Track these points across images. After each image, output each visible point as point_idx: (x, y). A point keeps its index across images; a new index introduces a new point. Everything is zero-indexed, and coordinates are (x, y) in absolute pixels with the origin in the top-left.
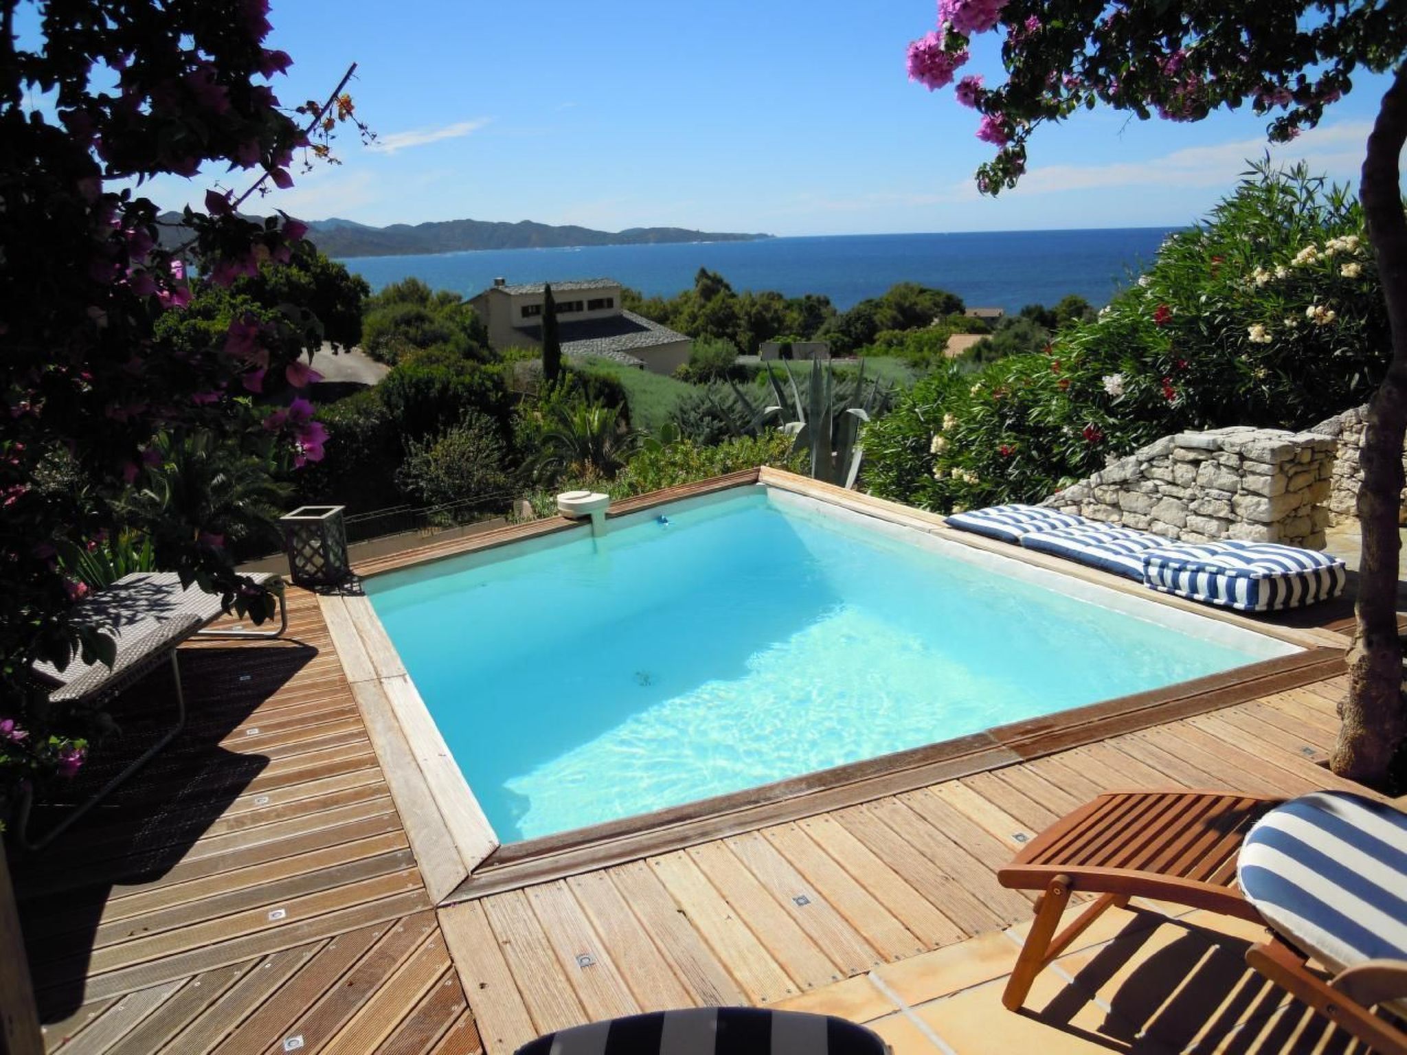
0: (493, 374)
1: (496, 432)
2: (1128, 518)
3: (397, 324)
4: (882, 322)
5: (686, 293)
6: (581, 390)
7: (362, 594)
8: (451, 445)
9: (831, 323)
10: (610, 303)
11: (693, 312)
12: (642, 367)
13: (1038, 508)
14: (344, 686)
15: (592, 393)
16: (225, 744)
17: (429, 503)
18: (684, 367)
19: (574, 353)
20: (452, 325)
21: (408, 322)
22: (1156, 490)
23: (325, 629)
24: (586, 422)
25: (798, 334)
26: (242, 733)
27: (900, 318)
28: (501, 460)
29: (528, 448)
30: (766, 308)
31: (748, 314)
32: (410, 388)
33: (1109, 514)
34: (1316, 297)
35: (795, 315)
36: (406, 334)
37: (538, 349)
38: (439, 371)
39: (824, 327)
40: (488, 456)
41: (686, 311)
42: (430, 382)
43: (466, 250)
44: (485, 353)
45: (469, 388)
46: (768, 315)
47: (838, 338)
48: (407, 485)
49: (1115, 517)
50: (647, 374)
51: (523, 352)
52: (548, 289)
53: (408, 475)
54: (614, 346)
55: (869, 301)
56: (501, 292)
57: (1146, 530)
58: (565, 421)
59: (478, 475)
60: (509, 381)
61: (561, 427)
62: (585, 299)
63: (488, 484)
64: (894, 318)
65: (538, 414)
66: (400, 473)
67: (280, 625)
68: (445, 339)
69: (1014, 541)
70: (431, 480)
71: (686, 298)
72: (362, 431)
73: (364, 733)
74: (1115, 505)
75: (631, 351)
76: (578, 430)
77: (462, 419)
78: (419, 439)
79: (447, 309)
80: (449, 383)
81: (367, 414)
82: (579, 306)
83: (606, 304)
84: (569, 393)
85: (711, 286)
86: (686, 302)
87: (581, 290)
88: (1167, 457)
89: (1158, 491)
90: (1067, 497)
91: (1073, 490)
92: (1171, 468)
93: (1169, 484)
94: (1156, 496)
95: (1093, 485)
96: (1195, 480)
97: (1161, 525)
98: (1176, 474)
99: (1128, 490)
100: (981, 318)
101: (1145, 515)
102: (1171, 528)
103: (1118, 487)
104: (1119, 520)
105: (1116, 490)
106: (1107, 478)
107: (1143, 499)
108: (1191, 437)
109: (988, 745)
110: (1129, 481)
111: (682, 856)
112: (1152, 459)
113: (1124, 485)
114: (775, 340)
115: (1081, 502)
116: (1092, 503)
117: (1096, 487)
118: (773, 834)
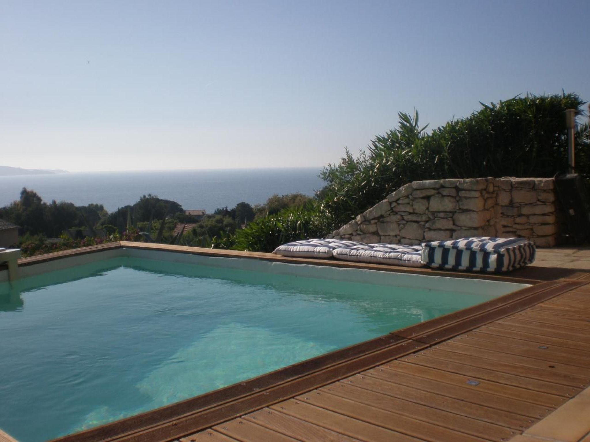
9: (106, 219)
41: (15, 212)
47: (110, 227)
88: (408, 197)
89: (403, 219)
90: (342, 233)
91: (346, 227)
92: (411, 204)
93: (410, 213)
94: (403, 223)
95: (359, 223)
96: (428, 208)
97: (407, 241)
98: (414, 207)
99: (383, 222)
100: (193, 215)
101: (396, 236)
102: (414, 241)
103: (376, 221)
104: (379, 242)
105: (375, 223)
106: (369, 217)
107: (393, 226)
108: (423, 182)
109: (399, 340)
110: (384, 216)
111: (211, 432)
112: (398, 200)
113: (380, 219)
114: (71, 229)
115: (352, 234)
116: (359, 234)
117: (361, 224)
118: (282, 408)
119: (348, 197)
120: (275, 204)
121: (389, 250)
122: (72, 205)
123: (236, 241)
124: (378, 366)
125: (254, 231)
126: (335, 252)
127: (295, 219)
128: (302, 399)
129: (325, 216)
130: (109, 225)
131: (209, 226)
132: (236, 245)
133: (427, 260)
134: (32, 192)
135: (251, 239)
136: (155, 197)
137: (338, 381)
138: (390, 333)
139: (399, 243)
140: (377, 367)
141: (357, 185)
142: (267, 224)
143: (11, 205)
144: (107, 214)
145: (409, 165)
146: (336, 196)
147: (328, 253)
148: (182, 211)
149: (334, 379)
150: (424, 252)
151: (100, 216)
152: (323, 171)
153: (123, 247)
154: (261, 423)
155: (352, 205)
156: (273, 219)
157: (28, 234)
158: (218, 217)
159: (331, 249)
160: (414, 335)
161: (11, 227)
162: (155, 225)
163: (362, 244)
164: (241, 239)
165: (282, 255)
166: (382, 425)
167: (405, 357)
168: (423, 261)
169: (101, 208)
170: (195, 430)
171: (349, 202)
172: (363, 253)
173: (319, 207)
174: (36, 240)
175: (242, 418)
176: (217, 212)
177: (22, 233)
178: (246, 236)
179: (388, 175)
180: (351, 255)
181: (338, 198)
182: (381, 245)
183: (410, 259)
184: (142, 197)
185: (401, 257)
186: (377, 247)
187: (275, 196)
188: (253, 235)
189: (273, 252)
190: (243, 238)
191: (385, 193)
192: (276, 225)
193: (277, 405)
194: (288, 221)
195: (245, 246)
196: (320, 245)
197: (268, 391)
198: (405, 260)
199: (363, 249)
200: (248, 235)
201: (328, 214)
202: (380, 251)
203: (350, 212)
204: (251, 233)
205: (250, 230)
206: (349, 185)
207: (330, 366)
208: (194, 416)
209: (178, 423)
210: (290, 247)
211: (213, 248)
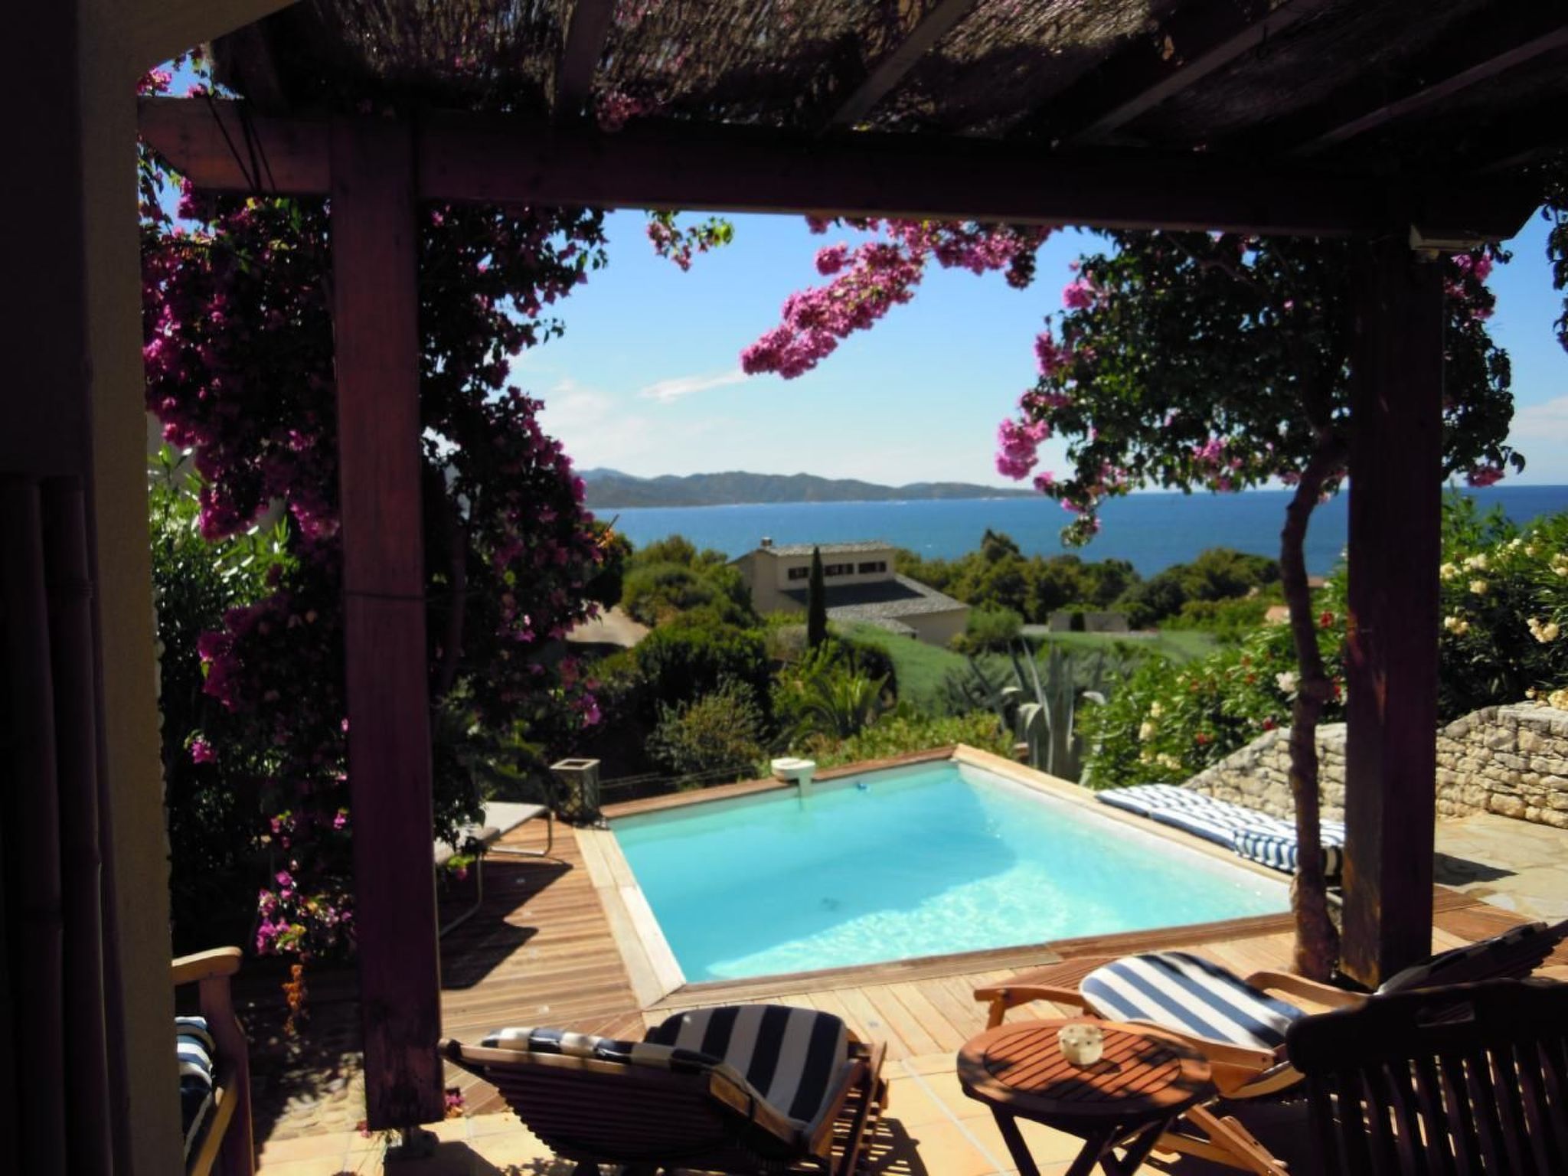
0: (753, 639)
1: (753, 700)
2: (1248, 800)
3: (658, 584)
4: (1190, 591)
5: (971, 555)
6: (846, 659)
7: (607, 829)
8: (705, 712)
9: (1133, 590)
10: (882, 566)
11: (976, 576)
12: (914, 636)
13: (1180, 790)
14: (591, 890)
15: (857, 662)
16: (508, 919)
17: (680, 773)
18: (960, 637)
19: (841, 619)
20: (713, 587)
21: (669, 582)
22: (1266, 775)
23: (578, 852)
24: (847, 693)
25: (1093, 603)
26: (520, 914)
27: (1211, 587)
28: (757, 730)
29: (786, 718)
30: (1058, 573)
31: (1037, 579)
32: (667, 651)
33: (1233, 796)
34: (1456, 609)
35: (1091, 581)
36: (667, 594)
37: (803, 614)
38: (698, 636)
39: (1122, 597)
40: (743, 726)
41: (970, 574)
42: (687, 646)
43: (737, 502)
44: (748, 617)
45: (727, 654)
46: (1060, 582)
47: (1139, 608)
48: (658, 752)
49: (1238, 799)
50: (918, 645)
51: (788, 617)
52: (817, 554)
53: (659, 743)
54: (885, 613)
55: (1178, 567)
56: (767, 553)
57: (1260, 810)
58: (827, 693)
59: (731, 745)
60: (770, 648)
61: (820, 698)
62: (856, 562)
63: (741, 755)
64: (1204, 588)
65: (799, 684)
66: (651, 740)
67: (546, 848)
68: (706, 601)
69: (1145, 815)
70: (683, 749)
71: (971, 561)
72: (616, 695)
73: (603, 919)
74: (1237, 788)
75: (902, 619)
76: (838, 702)
77: (719, 686)
78: (673, 706)
79: (712, 569)
80: (707, 647)
81: (621, 676)
82: (850, 569)
83: (878, 567)
84: (832, 662)
85: (998, 548)
86: (970, 565)
87: (851, 553)
89: (1268, 776)
99: (1246, 775)
114: (1066, 609)
153: (953, 757)
159: (1151, 808)
161: (956, 607)
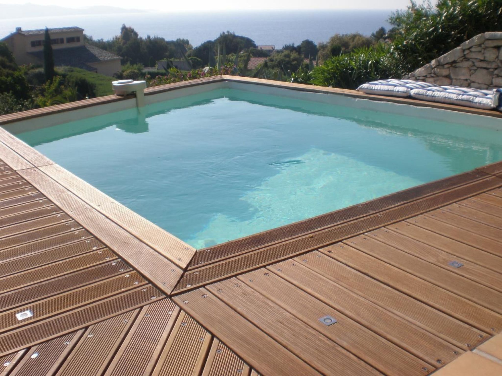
12: (96, 72)
39: (187, 54)
41: (117, 45)
44: (13, 65)
50: (100, 76)
54: (81, 61)
56: (20, 34)
62: (65, 37)
82: (62, 41)
83: (76, 39)
87: (62, 33)
88: (480, 45)
89: (474, 66)
90: (416, 75)
91: (421, 70)
92: (482, 52)
93: (481, 61)
94: (473, 69)
95: (433, 66)
96: (497, 57)
97: (476, 85)
98: (486, 55)
99: (455, 67)
100: (264, 50)
101: (466, 80)
102: (483, 86)
103: (449, 66)
104: (450, 84)
105: (448, 68)
106: (443, 62)
107: (464, 71)
108: (495, 33)
109: (485, 175)
110: (457, 61)
111: (343, 245)
112: (471, 48)
113: (453, 64)
114: (163, 60)
115: (426, 76)
116: (432, 77)
117: (435, 67)
118: (397, 229)
119: (416, 41)
120: (337, 42)
121: (462, 93)
122: (163, 39)
123: (313, 76)
124: (470, 197)
125: (330, 68)
126: (413, 92)
127: (367, 59)
128: (411, 222)
129: (394, 57)
130: (194, 57)
131: (278, 60)
132: (313, 79)
133: (497, 104)
134: (130, 28)
135: (326, 75)
136: (232, 34)
137: (439, 208)
138: (476, 169)
139: (469, 86)
140: (470, 199)
141: (425, 30)
142: (342, 62)
143: (113, 39)
144: (192, 47)
145: (474, 14)
146: (405, 40)
147: (406, 92)
148: (255, 46)
149: (435, 206)
150: (495, 96)
151: (187, 49)
152: (390, 16)
153: (225, 80)
154: (381, 240)
155: (420, 48)
156: (346, 58)
157: (128, 64)
158: (286, 52)
159: (409, 89)
160: (496, 172)
161: (115, 58)
162: (233, 58)
163: (435, 86)
164: (317, 75)
165: (364, 92)
166: (484, 249)
167: (492, 191)
168: (493, 104)
169: (187, 42)
170: (329, 242)
171: (417, 45)
172: (438, 94)
173: (390, 48)
174: (135, 69)
175: (365, 235)
176: (285, 47)
177: (123, 62)
178: (322, 72)
179: (455, 23)
180: (427, 96)
181: (408, 41)
182: (453, 88)
183: (481, 102)
184: (222, 33)
185: (473, 99)
186: (450, 89)
187: (337, 36)
188: (328, 71)
189: (356, 90)
190: (319, 73)
191: (451, 39)
192: (349, 63)
193: (391, 225)
194: (360, 60)
195: (321, 81)
196: (399, 85)
197: (382, 213)
198: (477, 103)
199: (438, 91)
200: (325, 71)
201: (397, 55)
202: (454, 94)
203: (417, 55)
204: (327, 70)
205: (327, 67)
206: (417, 30)
207: (429, 195)
208: (325, 231)
209: (314, 236)
210: (372, 86)
211: (292, 82)
